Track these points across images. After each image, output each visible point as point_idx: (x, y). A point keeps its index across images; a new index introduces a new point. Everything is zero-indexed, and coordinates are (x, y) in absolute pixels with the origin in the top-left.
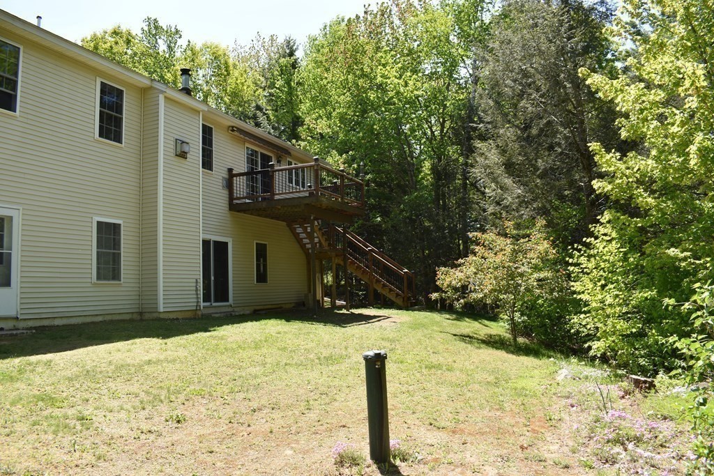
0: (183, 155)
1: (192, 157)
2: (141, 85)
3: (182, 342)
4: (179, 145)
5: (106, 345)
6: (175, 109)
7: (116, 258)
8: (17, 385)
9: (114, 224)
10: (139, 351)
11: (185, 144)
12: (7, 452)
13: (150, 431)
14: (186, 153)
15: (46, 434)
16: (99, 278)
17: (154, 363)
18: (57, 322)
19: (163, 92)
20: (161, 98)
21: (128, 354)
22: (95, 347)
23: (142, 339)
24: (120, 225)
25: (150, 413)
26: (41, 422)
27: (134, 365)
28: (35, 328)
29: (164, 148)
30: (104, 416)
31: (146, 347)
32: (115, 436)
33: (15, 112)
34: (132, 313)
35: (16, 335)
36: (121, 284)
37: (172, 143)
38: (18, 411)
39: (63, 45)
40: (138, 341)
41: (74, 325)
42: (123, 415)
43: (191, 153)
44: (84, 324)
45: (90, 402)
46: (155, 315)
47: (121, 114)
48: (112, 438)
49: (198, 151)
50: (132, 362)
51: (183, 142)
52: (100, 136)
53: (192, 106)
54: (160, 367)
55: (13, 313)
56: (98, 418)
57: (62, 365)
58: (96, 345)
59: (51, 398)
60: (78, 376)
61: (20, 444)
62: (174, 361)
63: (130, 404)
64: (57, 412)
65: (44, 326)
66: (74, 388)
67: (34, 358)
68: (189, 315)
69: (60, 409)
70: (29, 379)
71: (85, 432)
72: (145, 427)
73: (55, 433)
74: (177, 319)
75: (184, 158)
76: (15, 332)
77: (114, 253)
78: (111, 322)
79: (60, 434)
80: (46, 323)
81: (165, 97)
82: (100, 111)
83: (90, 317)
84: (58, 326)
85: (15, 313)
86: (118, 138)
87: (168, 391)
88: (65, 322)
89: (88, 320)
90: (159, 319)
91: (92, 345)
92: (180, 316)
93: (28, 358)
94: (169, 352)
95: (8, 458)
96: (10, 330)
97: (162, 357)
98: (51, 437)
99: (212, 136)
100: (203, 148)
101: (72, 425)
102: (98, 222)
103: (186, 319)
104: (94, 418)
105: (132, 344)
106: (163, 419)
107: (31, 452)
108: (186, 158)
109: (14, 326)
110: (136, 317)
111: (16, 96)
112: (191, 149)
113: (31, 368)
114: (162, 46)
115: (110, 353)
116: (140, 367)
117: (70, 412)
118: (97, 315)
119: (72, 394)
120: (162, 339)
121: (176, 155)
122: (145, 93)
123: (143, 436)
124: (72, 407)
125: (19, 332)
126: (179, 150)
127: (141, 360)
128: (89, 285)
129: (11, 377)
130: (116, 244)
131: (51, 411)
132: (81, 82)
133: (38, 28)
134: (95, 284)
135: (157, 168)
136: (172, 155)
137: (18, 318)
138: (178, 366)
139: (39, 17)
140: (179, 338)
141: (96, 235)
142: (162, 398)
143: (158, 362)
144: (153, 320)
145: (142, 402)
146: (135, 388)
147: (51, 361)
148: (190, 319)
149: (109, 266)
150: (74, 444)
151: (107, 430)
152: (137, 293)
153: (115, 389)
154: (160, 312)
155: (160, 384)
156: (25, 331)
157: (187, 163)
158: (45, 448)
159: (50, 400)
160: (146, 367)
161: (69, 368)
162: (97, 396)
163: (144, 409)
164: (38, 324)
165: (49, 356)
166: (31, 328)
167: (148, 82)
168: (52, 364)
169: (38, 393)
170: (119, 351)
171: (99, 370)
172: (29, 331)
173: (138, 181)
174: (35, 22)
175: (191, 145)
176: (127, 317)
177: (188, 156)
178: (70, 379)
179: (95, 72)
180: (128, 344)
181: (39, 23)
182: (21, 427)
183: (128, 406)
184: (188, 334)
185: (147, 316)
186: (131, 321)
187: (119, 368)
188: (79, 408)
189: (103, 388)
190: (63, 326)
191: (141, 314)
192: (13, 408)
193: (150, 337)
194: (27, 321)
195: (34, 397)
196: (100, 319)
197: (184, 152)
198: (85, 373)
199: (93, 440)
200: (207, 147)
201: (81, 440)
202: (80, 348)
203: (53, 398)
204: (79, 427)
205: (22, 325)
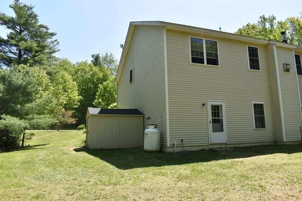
0: (287, 70)
1: (292, 70)
2: (264, 44)
3: (298, 155)
4: (285, 66)
5: (263, 156)
6: (281, 50)
7: (262, 119)
8: (232, 170)
9: (260, 104)
10: (279, 159)
11: (288, 65)
12: (234, 196)
13: (293, 196)
14: (289, 69)
15: (248, 191)
16: (256, 127)
17: (287, 165)
18: (241, 146)
19: (274, 44)
20: (274, 47)
21: (274, 160)
22: (259, 156)
23: (279, 154)
24: (263, 104)
25: (291, 187)
26: (245, 186)
27: (278, 165)
28: (233, 148)
29: (279, 69)
30: (271, 186)
31: (281, 157)
32: (277, 196)
33: (218, 65)
34: (272, 142)
35: (227, 150)
36: (265, 130)
37: (282, 66)
38: (235, 180)
39: (232, 36)
40: (277, 154)
41: (248, 147)
42: (278, 187)
43: (291, 69)
44: (252, 146)
45: (263, 180)
46: (282, 143)
47: (258, 58)
48: (276, 197)
49: (294, 67)
50: (277, 164)
51: (287, 64)
52: (250, 69)
53: (289, 48)
54: (290, 167)
55: (225, 142)
56: (268, 187)
57: (247, 163)
58: (259, 155)
59: (246, 176)
60: (255, 168)
61: (239, 194)
62: (296, 164)
63: (280, 182)
64: (250, 183)
65: (236, 147)
66: (254, 173)
67: (236, 160)
68: (298, 143)
69: (251, 181)
70: (236, 168)
71: (263, 192)
72: (290, 193)
73: (251, 191)
74: (293, 145)
75: (288, 71)
76: (226, 149)
77: (261, 117)
78: (263, 146)
79: (254, 192)
80: (237, 146)
81: (276, 46)
82: (249, 58)
83: (254, 144)
84: (241, 147)
85: (226, 142)
86: (258, 68)
87: (297, 178)
88: (244, 145)
89: (253, 145)
90: (284, 145)
91: (257, 156)
92: (294, 143)
93: (233, 159)
94: (293, 160)
95: (235, 199)
96: (224, 148)
97: (290, 162)
98: (250, 192)
99: (300, 59)
100: (296, 65)
101: (257, 188)
102: (254, 104)
103: (297, 145)
104: (266, 187)
105: (275, 156)
106: (298, 191)
107: (243, 197)
108: (289, 71)
109: (226, 147)
110: (273, 144)
111: (218, 59)
112: (291, 67)
113: (235, 163)
114: (268, 25)
115: (266, 159)
116: (281, 166)
117: (256, 183)
118: (256, 143)
119: (255, 175)
120: (288, 154)
121: (285, 71)
122: (267, 47)
123: (290, 198)
124: (256, 181)
125: (228, 149)
126: (285, 68)
127: (281, 163)
128: (253, 130)
129: (229, 167)
130: (262, 112)
131: (248, 182)
132: (240, 49)
133: (220, 32)
134: (255, 130)
135: (277, 78)
136: (283, 71)
137: (227, 144)
138: (299, 167)
139: (220, 28)
140: (296, 154)
141: (253, 109)
142: (295, 181)
143: (289, 164)
144: (281, 145)
145: (286, 182)
146: (281, 175)
147: (242, 161)
148: (299, 145)
149: (260, 122)
150: (260, 197)
151: (273, 193)
152: (273, 133)
153: (272, 175)
154: (284, 142)
155: (292, 175)
156: (230, 149)
157: (290, 73)
158: (249, 197)
159: (247, 178)
160: (284, 166)
161: (250, 165)
162: (265, 177)
163: (287, 185)
164: (234, 146)
165: (241, 159)
166: (232, 148)
167: (267, 42)
168: (243, 162)
169: (241, 174)
170: (269, 158)
171: (263, 166)
172: (231, 149)
173: (269, 85)
174: (219, 30)
175: (291, 65)
176: (269, 144)
177: (290, 70)
178: (252, 169)
179: (245, 43)
180: (273, 156)
181: (220, 30)
182: (238, 187)
183: (280, 183)
184: (300, 152)
185: (278, 143)
186: (271, 145)
187: (272, 166)
188: (259, 182)
189: (266, 174)
190: (244, 147)
191: (275, 142)
192: (233, 179)
193: (282, 153)
194: (230, 145)
195: (240, 175)
196: (258, 144)
197: (288, 69)
198: (257, 167)
199: (268, 196)
200: (298, 65)
201: (263, 195)
202: (253, 156)
203: (247, 177)
204: (261, 190)
205: (228, 146)
